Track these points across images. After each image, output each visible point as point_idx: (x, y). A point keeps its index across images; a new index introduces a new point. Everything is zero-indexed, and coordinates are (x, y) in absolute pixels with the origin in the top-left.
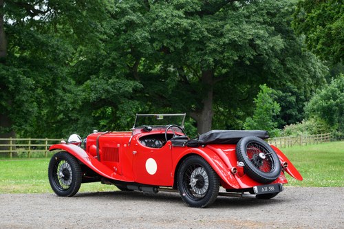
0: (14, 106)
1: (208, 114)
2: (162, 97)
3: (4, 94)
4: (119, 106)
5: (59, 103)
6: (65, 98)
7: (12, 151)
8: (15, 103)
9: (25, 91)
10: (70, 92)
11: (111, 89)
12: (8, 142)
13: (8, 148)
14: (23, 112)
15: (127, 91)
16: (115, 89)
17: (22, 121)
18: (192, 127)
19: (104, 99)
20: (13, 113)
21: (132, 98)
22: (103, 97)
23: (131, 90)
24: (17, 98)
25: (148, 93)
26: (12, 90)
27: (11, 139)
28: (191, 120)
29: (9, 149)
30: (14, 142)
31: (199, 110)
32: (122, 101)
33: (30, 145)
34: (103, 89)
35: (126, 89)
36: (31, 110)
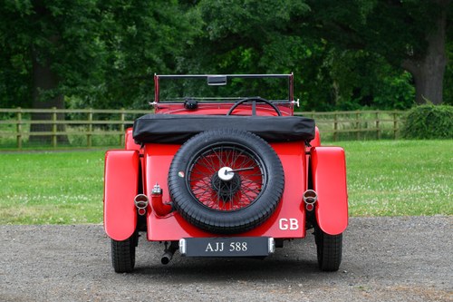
0: (62, 46)
1: (437, 62)
2: (346, 29)
3: (44, 25)
4: (265, 47)
5: (147, 44)
6: (159, 33)
7: (56, 133)
8: (65, 41)
9: (83, 19)
10: (168, 22)
11: (248, 14)
12: (49, 116)
13: (49, 127)
14: (79, 59)
15: (281, 19)
16: (257, 14)
17: (77, 76)
18: (410, 86)
19: (236, 34)
20: (59, 62)
21: (290, 31)
22: (235, 30)
23: (286, 16)
24: (68, 31)
25: (321, 23)
26: (59, 16)
27: (55, 110)
28: (406, 74)
29: (51, 130)
30: (59, 116)
31: (420, 55)
32: (270, 36)
33: (91, 121)
34: (234, 15)
35: (278, 14)
36: (94, 54)
